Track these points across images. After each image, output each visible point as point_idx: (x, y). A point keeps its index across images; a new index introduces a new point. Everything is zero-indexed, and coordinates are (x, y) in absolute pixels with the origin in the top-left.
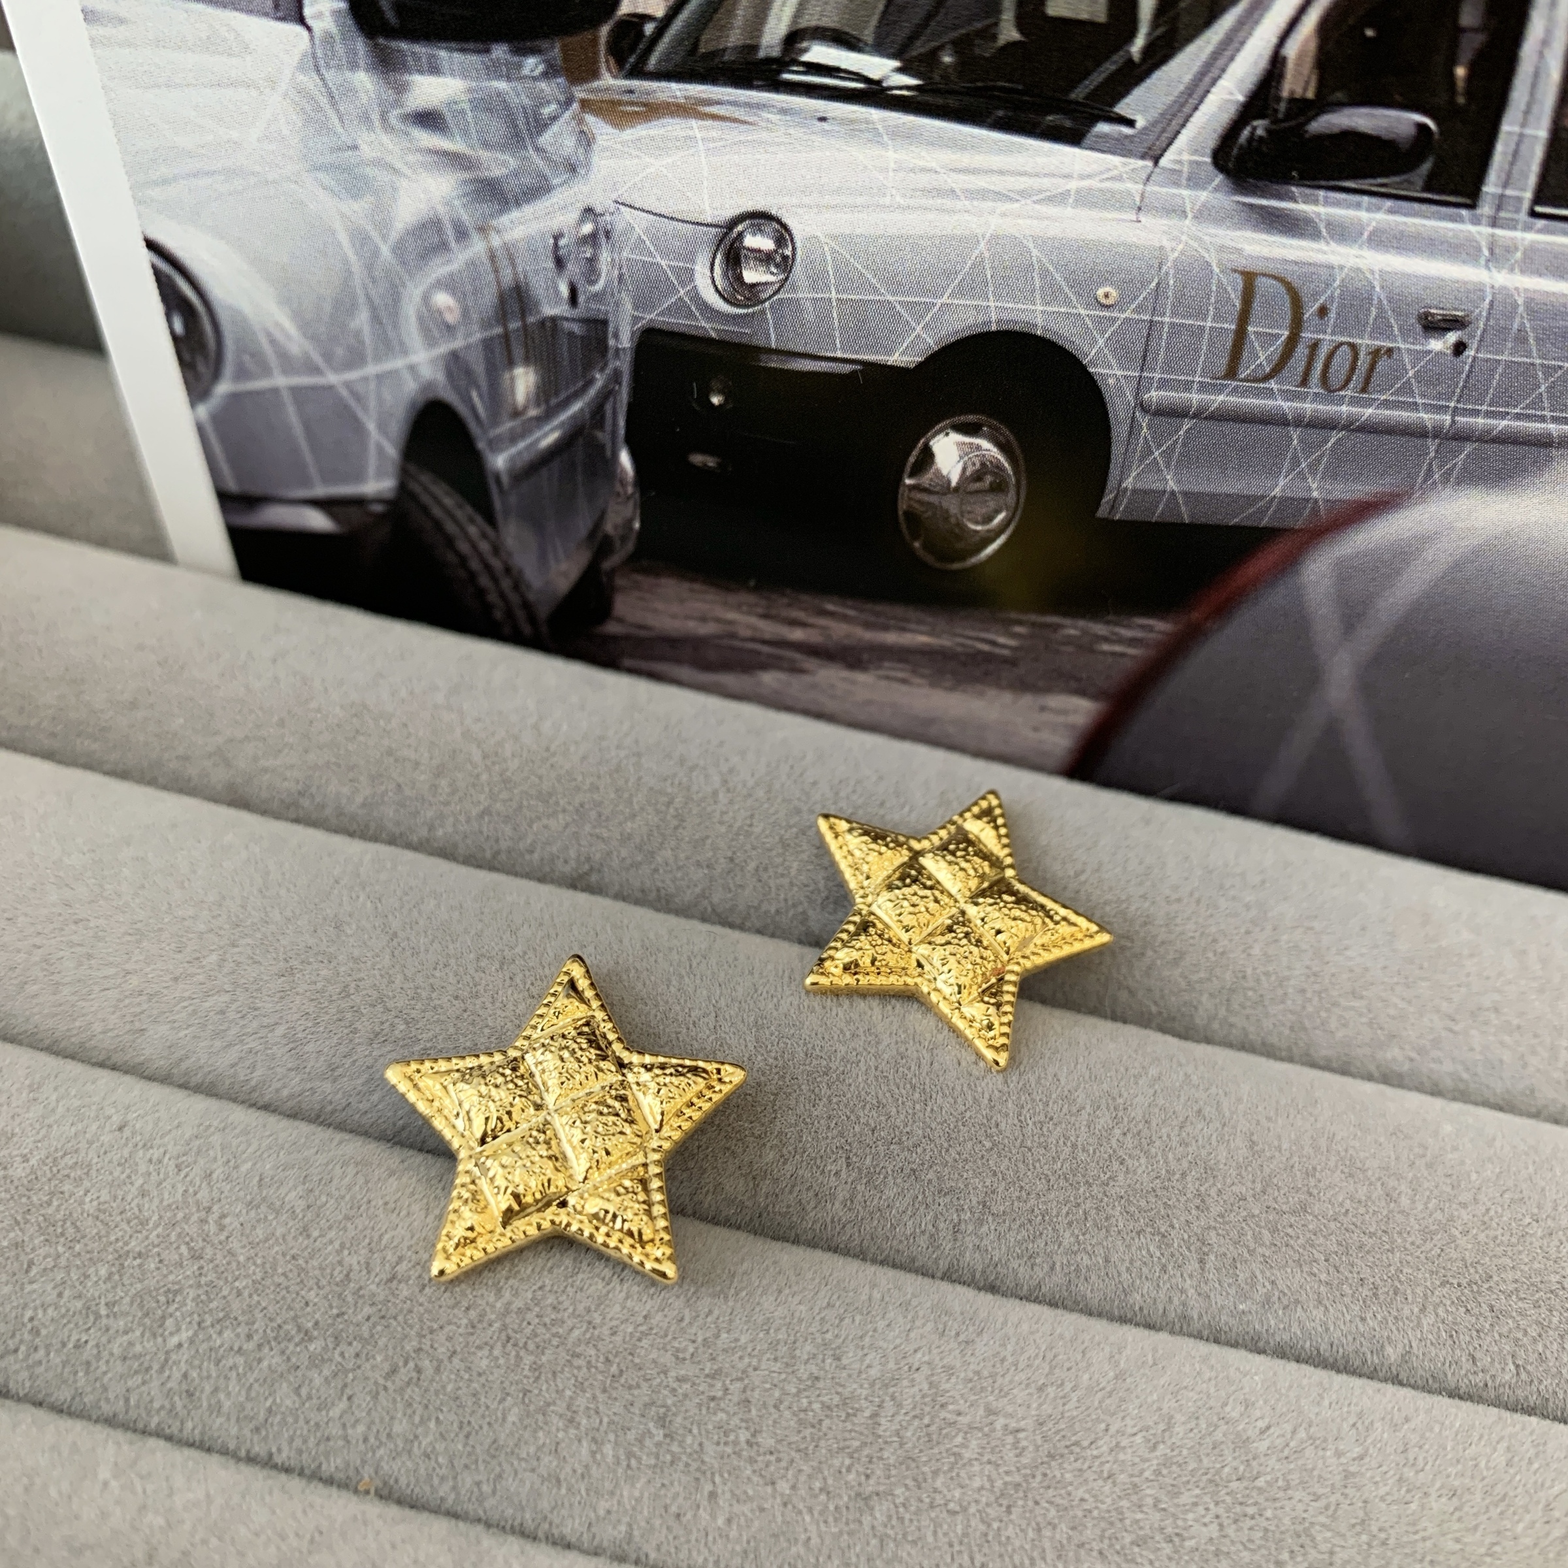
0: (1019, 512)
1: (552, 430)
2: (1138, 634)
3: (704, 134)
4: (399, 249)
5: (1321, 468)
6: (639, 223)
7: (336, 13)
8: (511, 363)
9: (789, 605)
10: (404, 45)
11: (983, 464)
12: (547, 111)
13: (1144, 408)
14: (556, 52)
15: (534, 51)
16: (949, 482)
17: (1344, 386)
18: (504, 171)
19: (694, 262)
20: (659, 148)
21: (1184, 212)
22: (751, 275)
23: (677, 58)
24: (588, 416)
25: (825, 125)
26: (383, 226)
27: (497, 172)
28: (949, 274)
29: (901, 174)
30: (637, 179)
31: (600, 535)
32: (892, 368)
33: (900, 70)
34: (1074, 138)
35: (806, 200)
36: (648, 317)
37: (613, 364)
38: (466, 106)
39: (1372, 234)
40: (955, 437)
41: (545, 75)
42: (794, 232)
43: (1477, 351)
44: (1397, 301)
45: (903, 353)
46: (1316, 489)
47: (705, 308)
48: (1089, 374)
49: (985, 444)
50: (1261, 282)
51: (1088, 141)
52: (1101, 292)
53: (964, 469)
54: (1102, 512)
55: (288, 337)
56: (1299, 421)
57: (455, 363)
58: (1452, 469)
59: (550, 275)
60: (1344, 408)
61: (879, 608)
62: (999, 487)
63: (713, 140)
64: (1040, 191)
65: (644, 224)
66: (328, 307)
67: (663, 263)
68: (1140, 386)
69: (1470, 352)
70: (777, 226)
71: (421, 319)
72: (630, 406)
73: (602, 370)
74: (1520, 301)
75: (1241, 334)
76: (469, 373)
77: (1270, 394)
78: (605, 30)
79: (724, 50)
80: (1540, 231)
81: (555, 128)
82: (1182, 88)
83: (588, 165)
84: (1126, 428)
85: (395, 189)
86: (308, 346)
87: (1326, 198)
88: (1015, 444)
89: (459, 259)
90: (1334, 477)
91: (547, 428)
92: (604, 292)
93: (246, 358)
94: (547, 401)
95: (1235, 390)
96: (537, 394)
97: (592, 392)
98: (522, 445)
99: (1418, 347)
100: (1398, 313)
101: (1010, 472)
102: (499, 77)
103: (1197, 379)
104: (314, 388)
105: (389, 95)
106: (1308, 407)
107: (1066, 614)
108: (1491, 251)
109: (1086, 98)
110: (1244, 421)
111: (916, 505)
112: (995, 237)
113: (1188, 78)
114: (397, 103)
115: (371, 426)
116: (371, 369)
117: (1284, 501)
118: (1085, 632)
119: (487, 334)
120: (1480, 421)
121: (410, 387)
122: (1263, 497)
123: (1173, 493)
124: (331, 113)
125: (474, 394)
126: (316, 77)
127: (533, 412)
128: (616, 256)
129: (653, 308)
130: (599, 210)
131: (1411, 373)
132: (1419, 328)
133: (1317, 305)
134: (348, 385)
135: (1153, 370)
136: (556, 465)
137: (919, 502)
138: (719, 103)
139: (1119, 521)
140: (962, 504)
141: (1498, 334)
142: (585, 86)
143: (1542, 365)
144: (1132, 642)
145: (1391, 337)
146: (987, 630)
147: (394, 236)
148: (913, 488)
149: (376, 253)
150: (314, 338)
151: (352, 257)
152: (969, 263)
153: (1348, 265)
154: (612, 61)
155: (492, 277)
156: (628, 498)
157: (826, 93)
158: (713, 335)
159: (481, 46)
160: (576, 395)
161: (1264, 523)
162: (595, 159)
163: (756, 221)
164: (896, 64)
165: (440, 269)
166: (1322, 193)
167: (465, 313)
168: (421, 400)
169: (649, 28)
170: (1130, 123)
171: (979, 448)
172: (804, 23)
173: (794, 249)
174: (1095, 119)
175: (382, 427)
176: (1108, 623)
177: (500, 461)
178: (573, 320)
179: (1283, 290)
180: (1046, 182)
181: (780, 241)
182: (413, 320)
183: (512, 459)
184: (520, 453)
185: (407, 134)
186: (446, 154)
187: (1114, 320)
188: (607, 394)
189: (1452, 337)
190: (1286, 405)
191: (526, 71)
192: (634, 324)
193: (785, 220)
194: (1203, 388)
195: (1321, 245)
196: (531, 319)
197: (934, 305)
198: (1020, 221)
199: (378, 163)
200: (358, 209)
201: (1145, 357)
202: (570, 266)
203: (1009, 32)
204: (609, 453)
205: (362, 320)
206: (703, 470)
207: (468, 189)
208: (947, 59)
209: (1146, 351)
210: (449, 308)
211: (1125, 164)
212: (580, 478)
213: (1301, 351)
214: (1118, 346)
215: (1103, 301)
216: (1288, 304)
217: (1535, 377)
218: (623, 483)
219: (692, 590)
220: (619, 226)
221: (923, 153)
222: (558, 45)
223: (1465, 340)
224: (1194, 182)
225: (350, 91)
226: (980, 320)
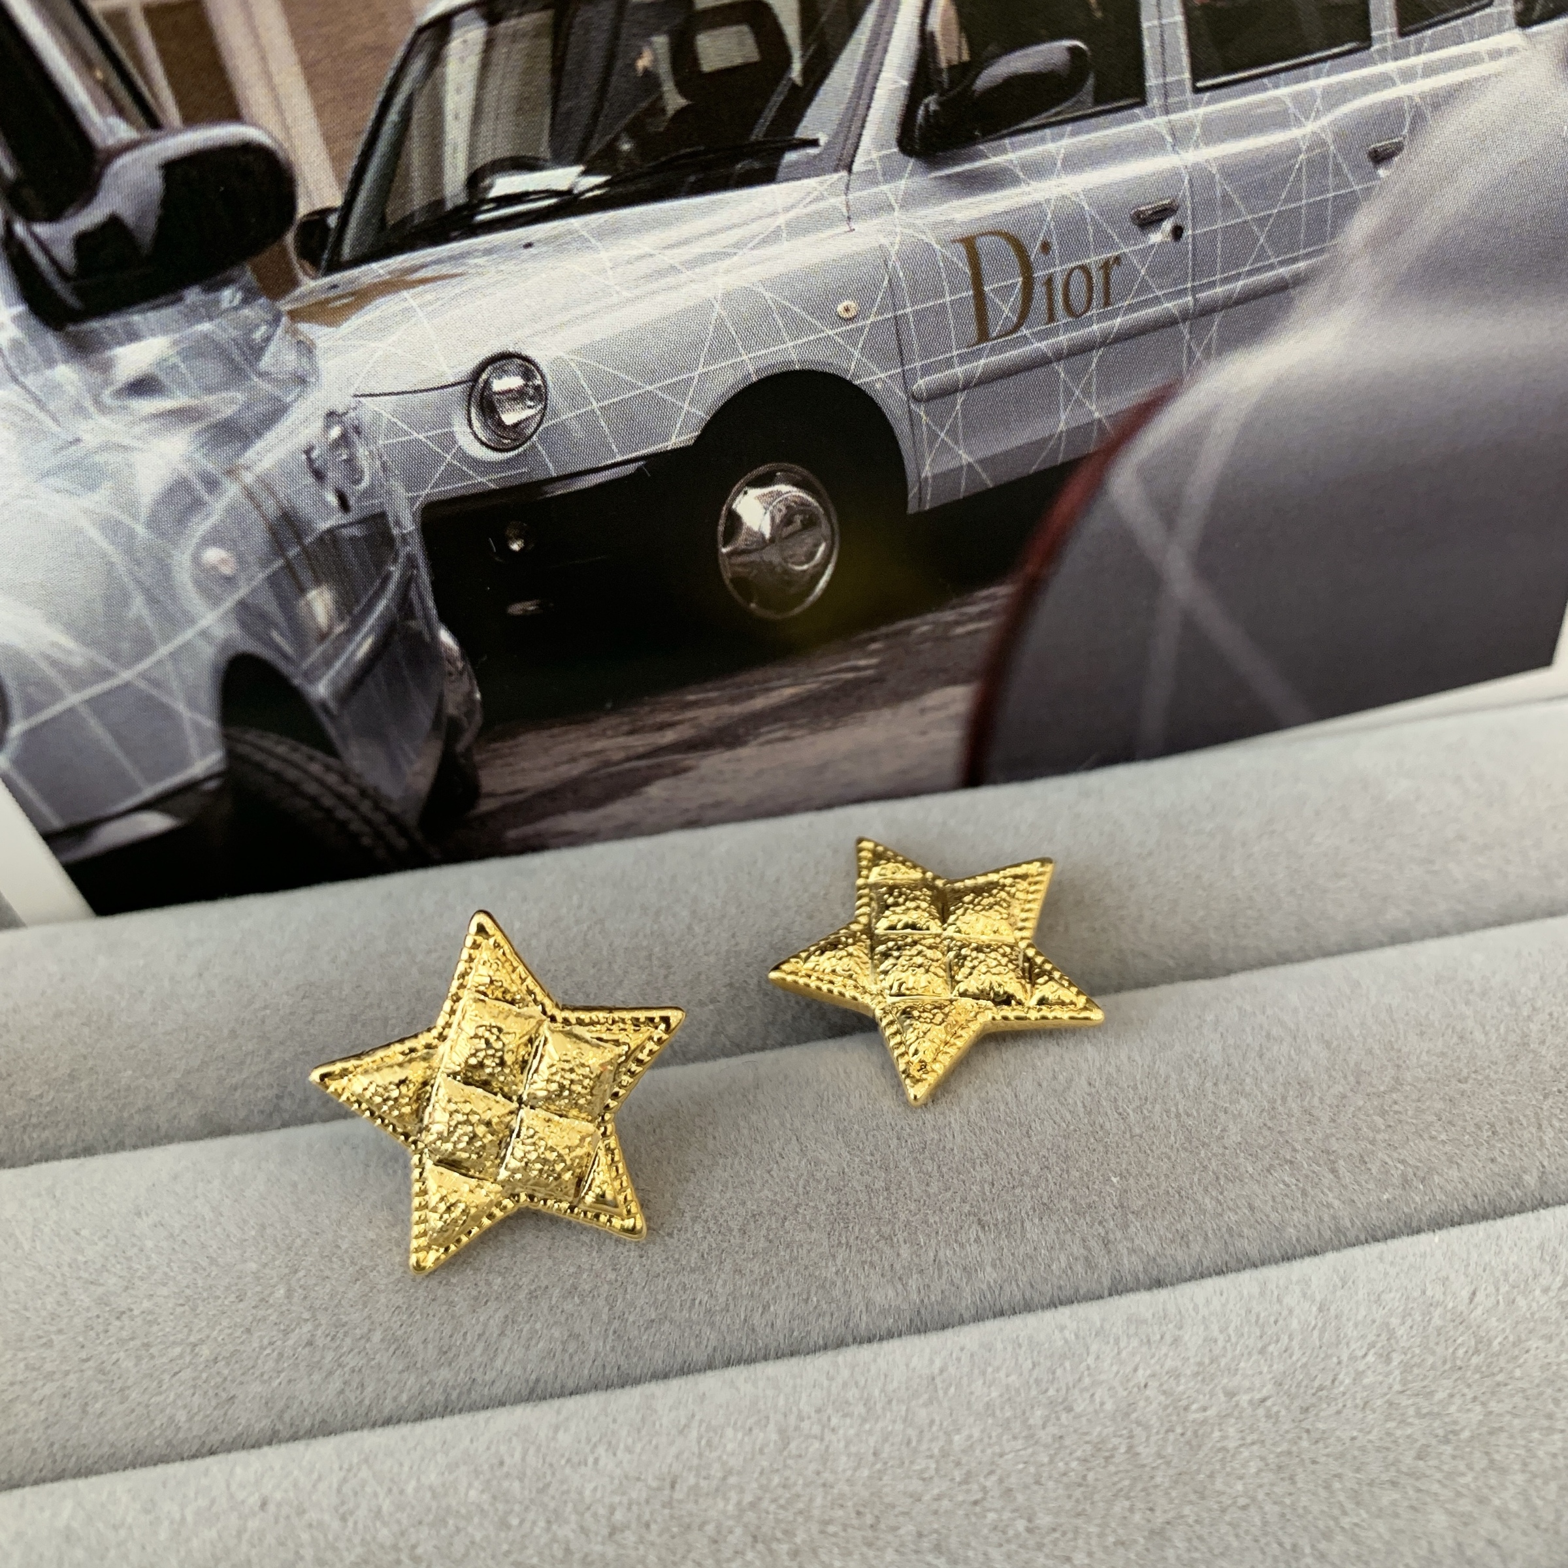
0: (837, 538)
1: (364, 638)
2: (985, 606)
3: (418, 301)
4: (153, 523)
5: (1094, 388)
6: (384, 408)
7: (17, 319)
8: (302, 591)
9: (652, 712)
10: (95, 324)
11: (788, 507)
12: (258, 335)
13: (917, 399)
14: (248, 275)
15: (226, 283)
16: (763, 535)
17: (1087, 309)
18: (235, 408)
19: (450, 425)
20: (380, 330)
21: (890, 206)
22: (509, 418)
23: (369, 240)
24: (395, 610)
25: (532, 250)
26: (130, 507)
27: (228, 411)
28: (695, 346)
29: (620, 270)
30: (368, 367)
31: (444, 720)
32: (674, 451)
33: (585, 173)
34: (767, 175)
35: (538, 327)
36: (423, 493)
37: (403, 553)
38: (176, 360)
39: (1065, 160)
40: (754, 493)
41: (245, 301)
42: (537, 360)
43: (1194, 229)
44: (1107, 211)
45: (680, 434)
46: (1096, 411)
47: (476, 463)
48: (856, 387)
49: (783, 488)
50: (983, 244)
51: (781, 174)
52: (840, 308)
53: (773, 519)
54: (912, 508)
55: (70, 653)
56: (1059, 356)
57: (246, 613)
58: (1209, 344)
59: (313, 490)
60: (1095, 327)
61: (738, 679)
62: (810, 523)
63: (431, 303)
64: (754, 237)
65: (390, 407)
66: (99, 607)
67: (421, 437)
68: (906, 380)
69: (1188, 233)
70: (519, 361)
71: (198, 583)
72: (433, 583)
73: (395, 561)
74: (1214, 171)
75: (980, 297)
76: (263, 616)
77: (1025, 340)
78: (290, 238)
79: (412, 215)
80: (1209, 103)
81: (272, 348)
82: (849, 93)
83: (315, 371)
84: (907, 422)
85: (130, 466)
86: (92, 653)
87: (1012, 144)
88: (812, 478)
89: (217, 508)
90: (1108, 393)
91: (358, 638)
92: (372, 486)
93: (31, 690)
94: (350, 613)
95: (993, 351)
96: (338, 609)
97: (392, 586)
98: (338, 665)
99: (1141, 246)
100: (1112, 223)
101: (816, 504)
102: (200, 320)
103: (955, 353)
104: (109, 693)
105: (97, 377)
106: (1063, 339)
107: (911, 615)
108: (1173, 135)
109: (765, 136)
110: (1010, 375)
111: (740, 569)
112: (728, 296)
113: (851, 83)
114: (107, 383)
115: (181, 707)
116: (163, 651)
117: (1072, 432)
118: (935, 624)
119: (269, 571)
120: (1219, 290)
121: (208, 654)
122: (1051, 436)
123: (970, 465)
124: (42, 416)
125: (275, 635)
126: (16, 388)
127: (339, 629)
128: (372, 447)
129: (426, 482)
130: (340, 410)
131: (1143, 272)
132: (1135, 228)
133: (1039, 244)
134: (143, 675)
135: (912, 361)
136: (379, 670)
137: (743, 565)
138: (423, 266)
139: (931, 511)
140: (782, 550)
141: (1206, 207)
142: (288, 298)
143: (1253, 220)
144: (982, 616)
145: (1114, 246)
146: (847, 660)
147: (144, 512)
148: (731, 555)
149: (131, 535)
150: (94, 643)
151: (110, 549)
152: (711, 328)
153: (1053, 197)
154: (307, 265)
155: (255, 514)
156: (461, 673)
157: (521, 220)
158: (492, 486)
159: (171, 297)
160: (377, 596)
161: (1061, 459)
162: (322, 363)
163: (497, 365)
164: (579, 168)
165: (201, 527)
166: (1007, 141)
167: (241, 559)
168: (223, 664)
169: (332, 220)
170: (814, 143)
171: (779, 494)
172: (480, 162)
173: (543, 376)
174: (780, 152)
175: (192, 704)
176: (953, 608)
177: (321, 690)
178: (351, 524)
179: (1003, 242)
180: (755, 227)
181: (527, 375)
182: (190, 586)
183: (333, 682)
184: (339, 673)
185: (125, 408)
186: (171, 413)
187: (862, 329)
188: (407, 583)
189: (1167, 225)
190: (1043, 345)
191: (225, 305)
192: (412, 505)
193: (524, 353)
194: (963, 359)
195: (1024, 188)
196: (308, 540)
197: (692, 379)
198: (744, 272)
199: (105, 447)
200: (99, 500)
201: (901, 353)
202: (330, 474)
203: (674, 101)
204: (427, 638)
205: (138, 606)
206: (525, 617)
207: (203, 439)
208: (626, 147)
209: (900, 345)
210: (223, 561)
211: (821, 183)
212: (406, 673)
213: (1039, 290)
214: (874, 351)
215: (846, 315)
216: (1012, 253)
217: (1252, 232)
218: (451, 661)
219: (552, 736)
220: (367, 419)
221: (634, 242)
222: (248, 268)
223: (1179, 223)
224: (890, 175)
225: (55, 388)
226: (739, 376)
